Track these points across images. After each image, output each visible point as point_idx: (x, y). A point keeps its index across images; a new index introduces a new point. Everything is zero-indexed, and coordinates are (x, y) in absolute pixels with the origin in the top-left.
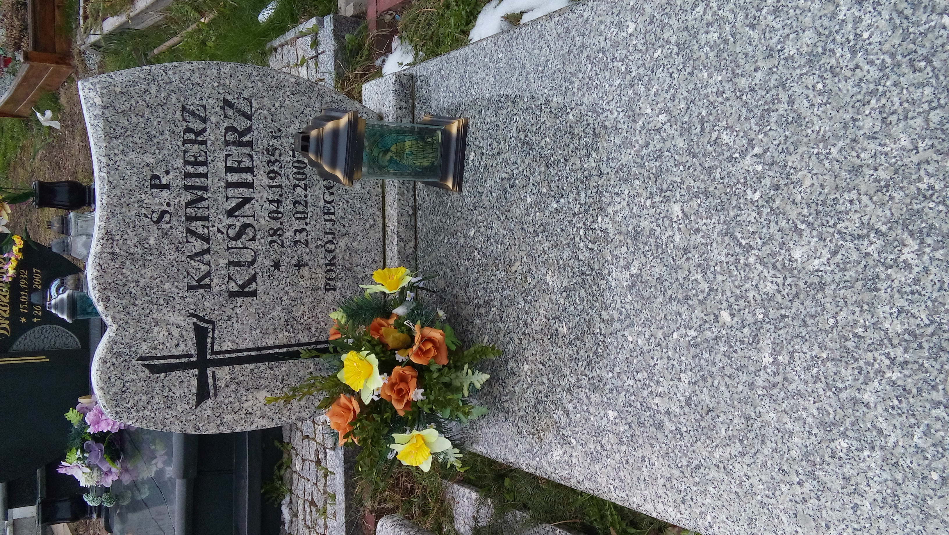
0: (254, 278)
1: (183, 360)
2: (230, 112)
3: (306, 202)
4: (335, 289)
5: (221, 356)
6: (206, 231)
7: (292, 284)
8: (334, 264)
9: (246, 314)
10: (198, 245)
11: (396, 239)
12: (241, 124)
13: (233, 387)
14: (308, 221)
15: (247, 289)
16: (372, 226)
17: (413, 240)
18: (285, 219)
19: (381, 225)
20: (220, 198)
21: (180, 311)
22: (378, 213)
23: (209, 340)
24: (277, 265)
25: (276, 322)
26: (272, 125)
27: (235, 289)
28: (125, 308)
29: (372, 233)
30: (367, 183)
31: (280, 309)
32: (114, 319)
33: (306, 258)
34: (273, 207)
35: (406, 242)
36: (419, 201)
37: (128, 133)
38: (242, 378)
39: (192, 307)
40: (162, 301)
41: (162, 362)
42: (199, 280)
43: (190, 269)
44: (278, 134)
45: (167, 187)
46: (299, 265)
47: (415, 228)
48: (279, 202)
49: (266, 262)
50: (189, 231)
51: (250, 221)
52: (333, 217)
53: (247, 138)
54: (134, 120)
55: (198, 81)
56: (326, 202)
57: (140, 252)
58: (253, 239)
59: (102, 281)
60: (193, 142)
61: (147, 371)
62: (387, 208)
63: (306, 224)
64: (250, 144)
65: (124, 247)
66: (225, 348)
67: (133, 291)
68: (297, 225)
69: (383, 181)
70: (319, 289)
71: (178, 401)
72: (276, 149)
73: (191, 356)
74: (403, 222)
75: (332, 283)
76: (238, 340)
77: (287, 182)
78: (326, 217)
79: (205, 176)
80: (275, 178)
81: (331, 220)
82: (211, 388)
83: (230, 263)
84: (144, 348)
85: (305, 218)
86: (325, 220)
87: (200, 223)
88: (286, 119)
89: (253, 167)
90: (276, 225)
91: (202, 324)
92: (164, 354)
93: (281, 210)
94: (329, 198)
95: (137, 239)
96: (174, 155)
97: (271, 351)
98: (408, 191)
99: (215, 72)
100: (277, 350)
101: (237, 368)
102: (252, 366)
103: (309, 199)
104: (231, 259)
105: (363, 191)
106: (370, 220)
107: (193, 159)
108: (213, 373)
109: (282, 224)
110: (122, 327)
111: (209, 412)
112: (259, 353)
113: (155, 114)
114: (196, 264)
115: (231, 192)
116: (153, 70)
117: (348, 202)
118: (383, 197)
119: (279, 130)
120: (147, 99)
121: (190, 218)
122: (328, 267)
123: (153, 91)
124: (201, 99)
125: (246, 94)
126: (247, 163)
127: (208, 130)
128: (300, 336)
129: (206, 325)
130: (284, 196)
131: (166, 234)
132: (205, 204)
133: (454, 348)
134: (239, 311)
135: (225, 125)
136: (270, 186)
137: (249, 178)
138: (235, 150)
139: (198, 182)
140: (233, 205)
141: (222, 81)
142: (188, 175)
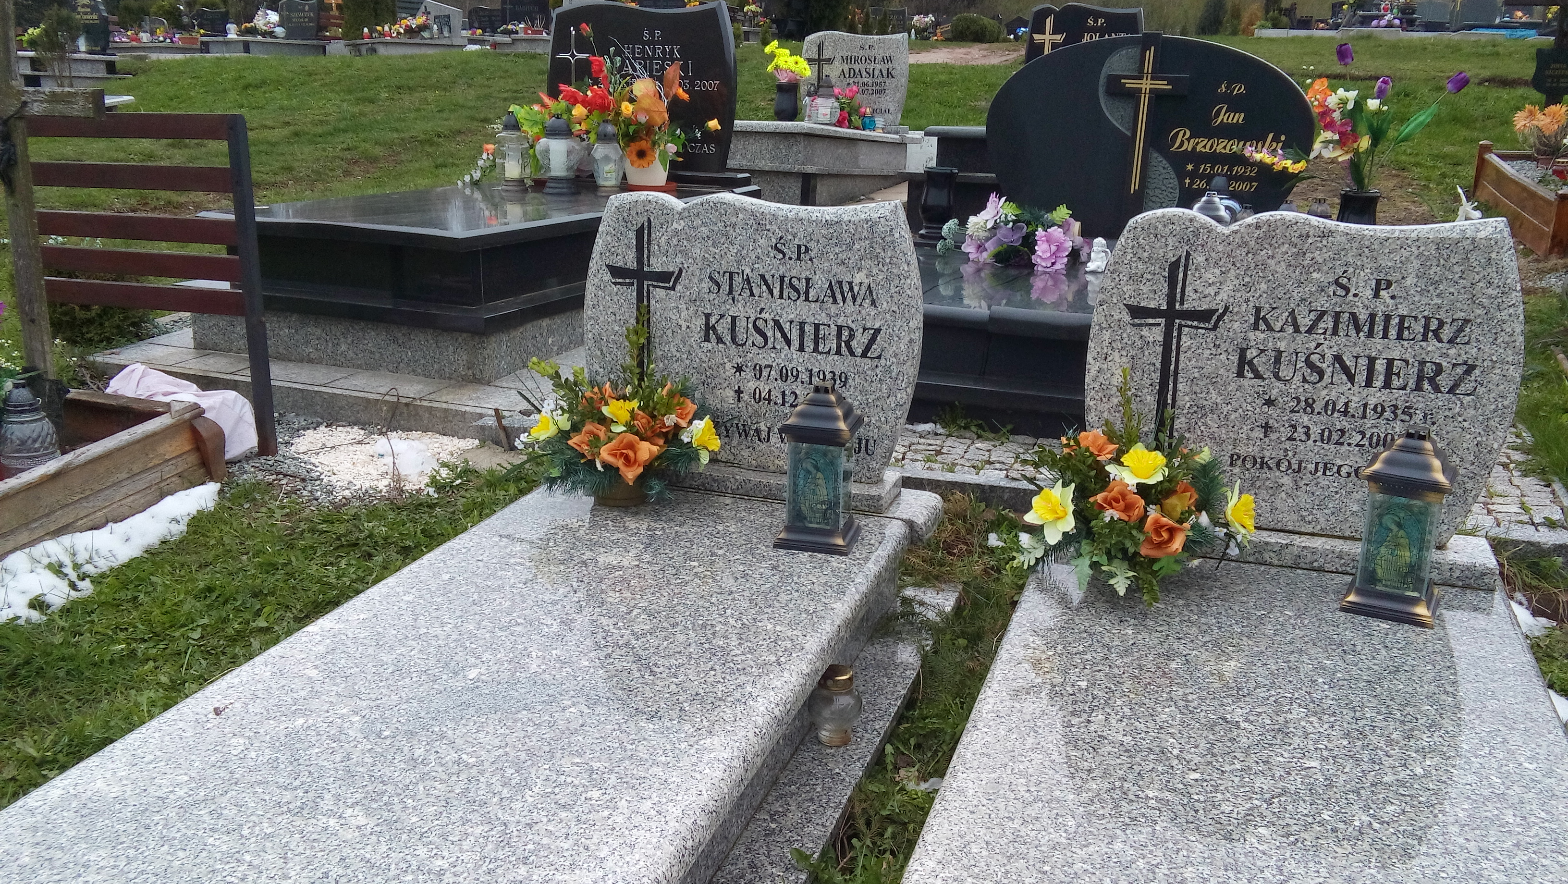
0: (1258, 376)
1: (1178, 296)
2: (1460, 370)
3: (1342, 444)
4: (1231, 465)
5: (1175, 334)
6: (1321, 331)
7: (1245, 417)
8: (1262, 468)
9: (1219, 364)
10: (1305, 322)
11: (1284, 542)
12: (1444, 381)
13: (1139, 343)
14: (1318, 443)
15: (1246, 367)
16: (1303, 518)
17: (1281, 563)
18: (1324, 418)
19: (1303, 530)
20: (1357, 350)
21: (1234, 297)
22: (1319, 527)
23: (1195, 323)
24: (1270, 403)
25: (1203, 395)
26: (1441, 416)
27: (1249, 355)
28: (1246, 244)
29: (1295, 517)
30: (1357, 519)
31: (1218, 401)
32: (1236, 232)
33: (1274, 436)
34: (1340, 406)
35: (1279, 553)
36: (1328, 575)
37: (1442, 262)
38: (1146, 353)
39: (1236, 310)
40: (1247, 279)
41: (1181, 275)
42: (1264, 319)
43: (1279, 311)
44: (1429, 421)
45: (1376, 295)
46: (1267, 428)
47: (1295, 567)
48: (1345, 413)
49: (1276, 389)
50: (1323, 313)
51: (1327, 378)
52: (1320, 473)
53: (1426, 385)
54: (1457, 269)
55: (1500, 340)
56: (1340, 467)
57: (1306, 263)
58: (1305, 380)
59: (1279, 224)
60: (1426, 327)
61: (1174, 259)
62: (1324, 539)
63: (1315, 441)
64: (1419, 388)
65: (1313, 247)
66: (1184, 339)
67: (1262, 253)
68: (1315, 431)
69: (1360, 540)
70: (1235, 447)
71: (1135, 286)
72: (1411, 417)
73: (1182, 304)
74: (1305, 552)
75: (1239, 462)
76: (1190, 352)
77: (1369, 425)
78: (1321, 465)
79: (1385, 336)
80: (1376, 412)
81: (1316, 470)
82: (1143, 321)
83: (1279, 353)
84: (1199, 258)
85: (1322, 440)
86: (1317, 464)
87: (1331, 325)
88: (1447, 433)
89: (1390, 388)
90: (1318, 407)
91: (1215, 318)
92: (1189, 278)
93: (1336, 415)
94: (1344, 471)
95: (1321, 261)
96: (1412, 306)
97: (1171, 386)
98: (1343, 565)
99: (1510, 359)
100: (1171, 393)
101: (1159, 349)
102: (1158, 365)
103: (1346, 447)
104: (1284, 355)
105: (1348, 513)
106: (1310, 518)
107: (1406, 325)
108: (1159, 325)
109: (1319, 413)
110: (1225, 240)
111: (1115, 317)
112: (1171, 373)
113: (1462, 291)
114: (1284, 318)
115: (1363, 361)
116: (1515, 293)
117: (1337, 493)
118: (1339, 537)
119: (1434, 423)
120: (1481, 284)
121: (1337, 316)
122: (1259, 460)
123: (1490, 291)
124: (1478, 341)
125: (1481, 390)
126: (1396, 382)
127: (1440, 345)
128: (1183, 419)
129: (1213, 322)
130: (1352, 420)
131: (1322, 290)
132: (1352, 332)
133: (1156, 567)
134: (1223, 357)
135: (1444, 364)
136: (1365, 405)
137: (1379, 382)
138: (1414, 370)
139: (1379, 328)
140: (1348, 363)
141: (1497, 365)
142: (1388, 318)
